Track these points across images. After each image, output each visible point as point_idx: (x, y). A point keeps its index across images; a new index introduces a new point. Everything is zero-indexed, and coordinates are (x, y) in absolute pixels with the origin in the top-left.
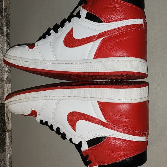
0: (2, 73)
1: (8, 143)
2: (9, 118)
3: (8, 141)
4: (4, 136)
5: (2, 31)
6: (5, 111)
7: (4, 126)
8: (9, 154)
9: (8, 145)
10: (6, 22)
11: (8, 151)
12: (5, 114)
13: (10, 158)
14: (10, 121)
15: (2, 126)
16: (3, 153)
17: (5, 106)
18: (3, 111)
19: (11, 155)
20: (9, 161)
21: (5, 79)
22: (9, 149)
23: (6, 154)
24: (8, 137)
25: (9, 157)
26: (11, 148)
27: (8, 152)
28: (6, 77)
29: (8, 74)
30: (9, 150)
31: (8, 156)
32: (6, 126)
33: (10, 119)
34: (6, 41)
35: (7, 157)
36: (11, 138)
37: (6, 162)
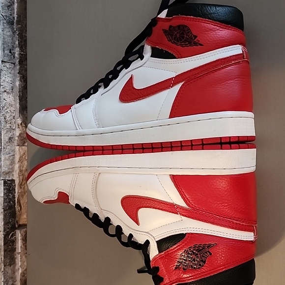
0: (10, 127)
1: (20, 248)
2: (22, 204)
3: (20, 246)
4: (12, 236)
5: (12, 56)
6: (15, 192)
7: (13, 219)
8: (21, 268)
9: (20, 251)
10: (19, 40)
11: (20, 263)
12: (15, 198)
13: (23, 274)
14: (23, 210)
15: (10, 219)
16: (10, 266)
17: (15, 185)
18: (12, 193)
19: (24, 270)
20: (21, 280)
21: (17, 138)
22: (21, 259)
23: (17, 268)
24: (20, 238)
25: (21, 273)
26: (24, 257)
27: (20, 265)
28: (18, 134)
29: (21, 129)
30: (21, 261)
31: (20, 271)
32: (17, 219)
33: (22, 206)
34: (18, 73)
35: (18, 273)
36: (25, 240)
37: (15, 282)
